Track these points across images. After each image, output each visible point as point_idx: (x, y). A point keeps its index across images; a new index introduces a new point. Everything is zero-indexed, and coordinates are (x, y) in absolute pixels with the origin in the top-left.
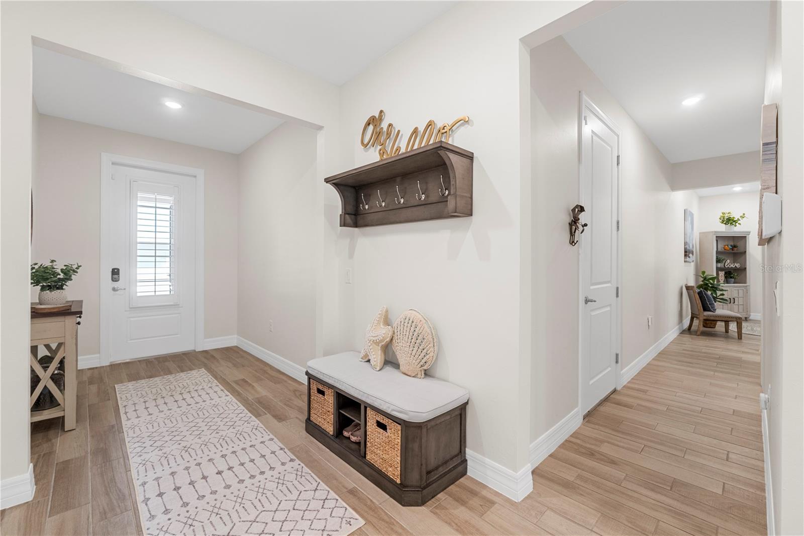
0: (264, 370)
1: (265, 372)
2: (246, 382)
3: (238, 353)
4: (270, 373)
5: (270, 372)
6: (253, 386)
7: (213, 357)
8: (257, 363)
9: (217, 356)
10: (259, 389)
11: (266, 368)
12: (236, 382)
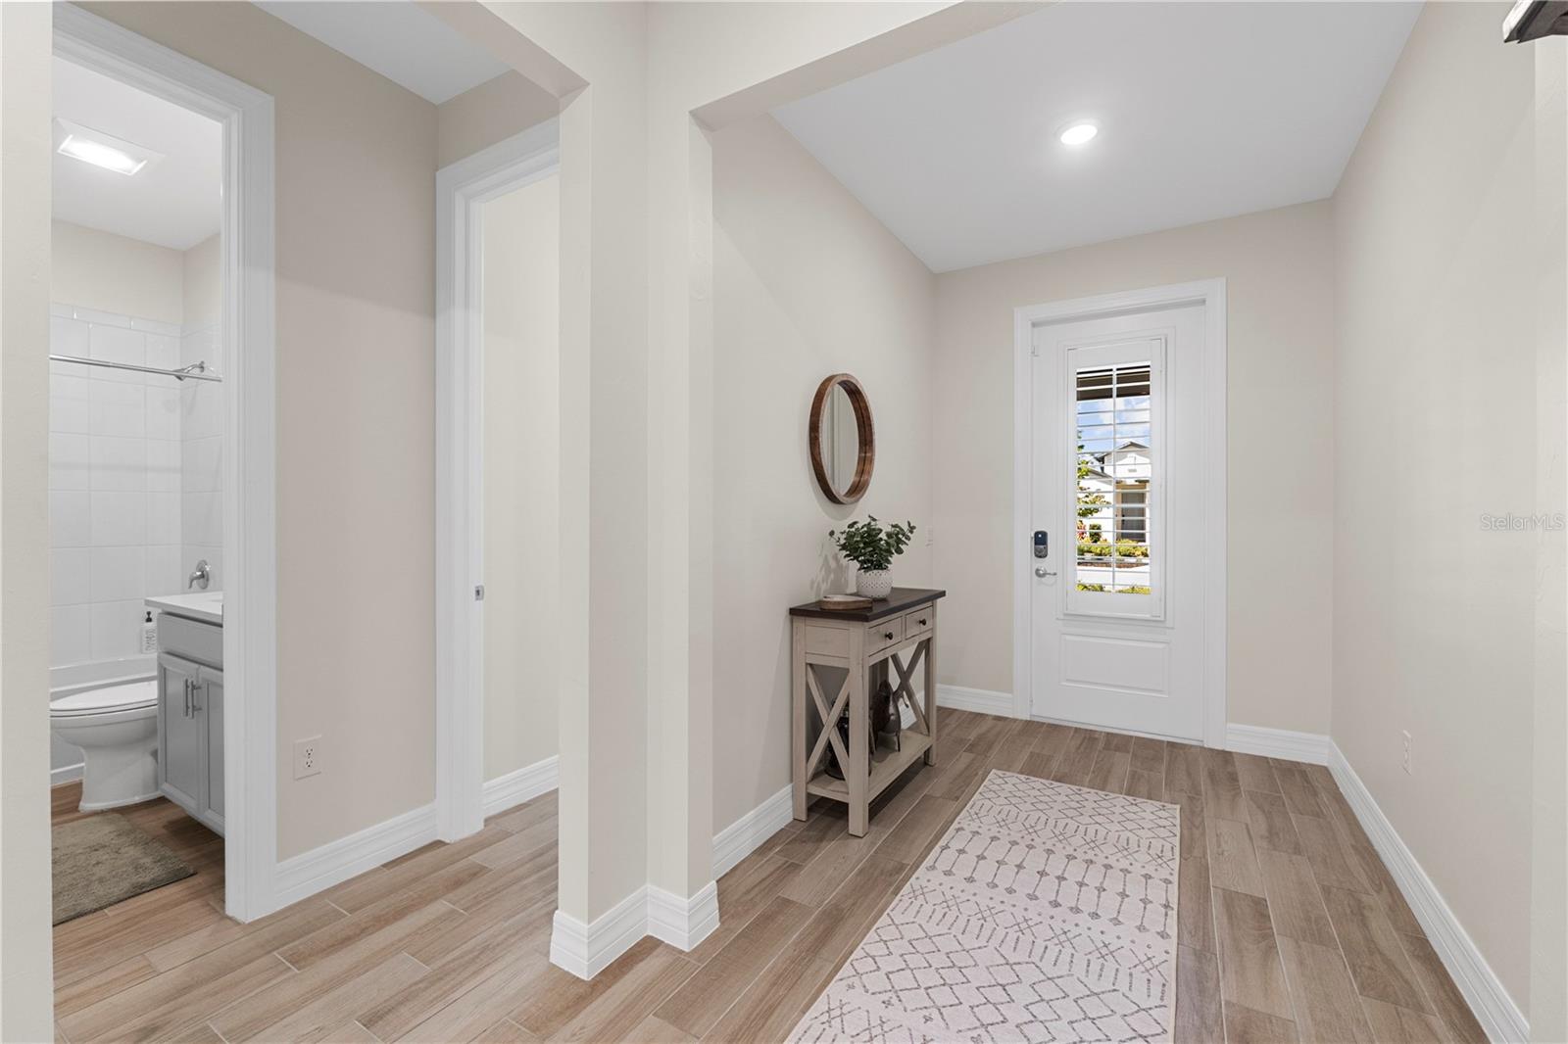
0: (1359, 901)
1: (1359, 913)
2: (1264, 916)
3: (1315, 794)
4: (1374, 925)
5: (1381, 927)
6: (1272, 947)
7: (1233, 778)
8: (1353, 860)
9: (1245, 780)
10: (1285, 968)
11: (1375, 900)
12: (1230, 899)
